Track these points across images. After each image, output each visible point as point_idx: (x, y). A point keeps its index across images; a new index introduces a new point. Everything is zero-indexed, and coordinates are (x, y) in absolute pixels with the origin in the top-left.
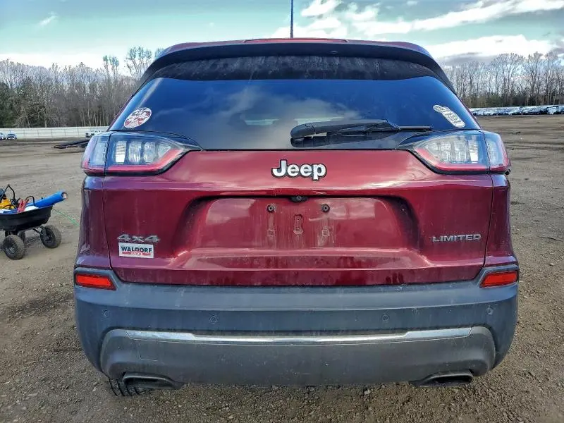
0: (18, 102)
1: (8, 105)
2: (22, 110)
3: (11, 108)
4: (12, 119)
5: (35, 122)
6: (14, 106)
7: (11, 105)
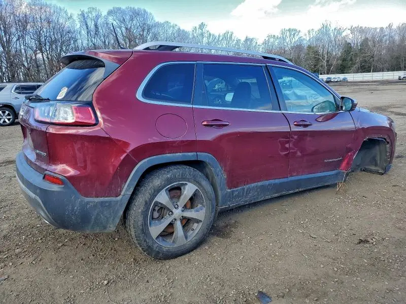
0: (356, 55)
1: (349, 58)
2: (357, 61)
3: (351, 60)
4: (349, 67)
5: (365, 69)
6: (353, 58)
7: (351, 58)
